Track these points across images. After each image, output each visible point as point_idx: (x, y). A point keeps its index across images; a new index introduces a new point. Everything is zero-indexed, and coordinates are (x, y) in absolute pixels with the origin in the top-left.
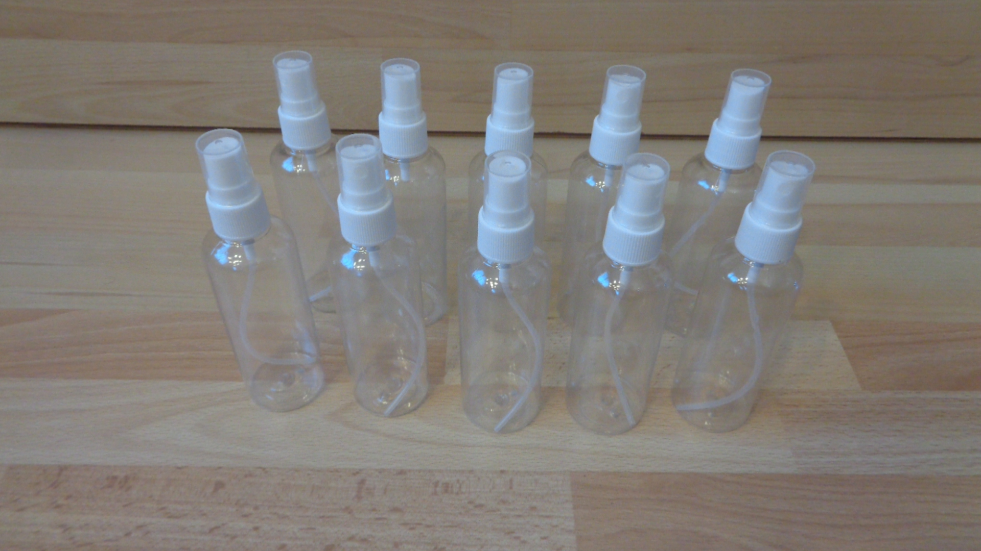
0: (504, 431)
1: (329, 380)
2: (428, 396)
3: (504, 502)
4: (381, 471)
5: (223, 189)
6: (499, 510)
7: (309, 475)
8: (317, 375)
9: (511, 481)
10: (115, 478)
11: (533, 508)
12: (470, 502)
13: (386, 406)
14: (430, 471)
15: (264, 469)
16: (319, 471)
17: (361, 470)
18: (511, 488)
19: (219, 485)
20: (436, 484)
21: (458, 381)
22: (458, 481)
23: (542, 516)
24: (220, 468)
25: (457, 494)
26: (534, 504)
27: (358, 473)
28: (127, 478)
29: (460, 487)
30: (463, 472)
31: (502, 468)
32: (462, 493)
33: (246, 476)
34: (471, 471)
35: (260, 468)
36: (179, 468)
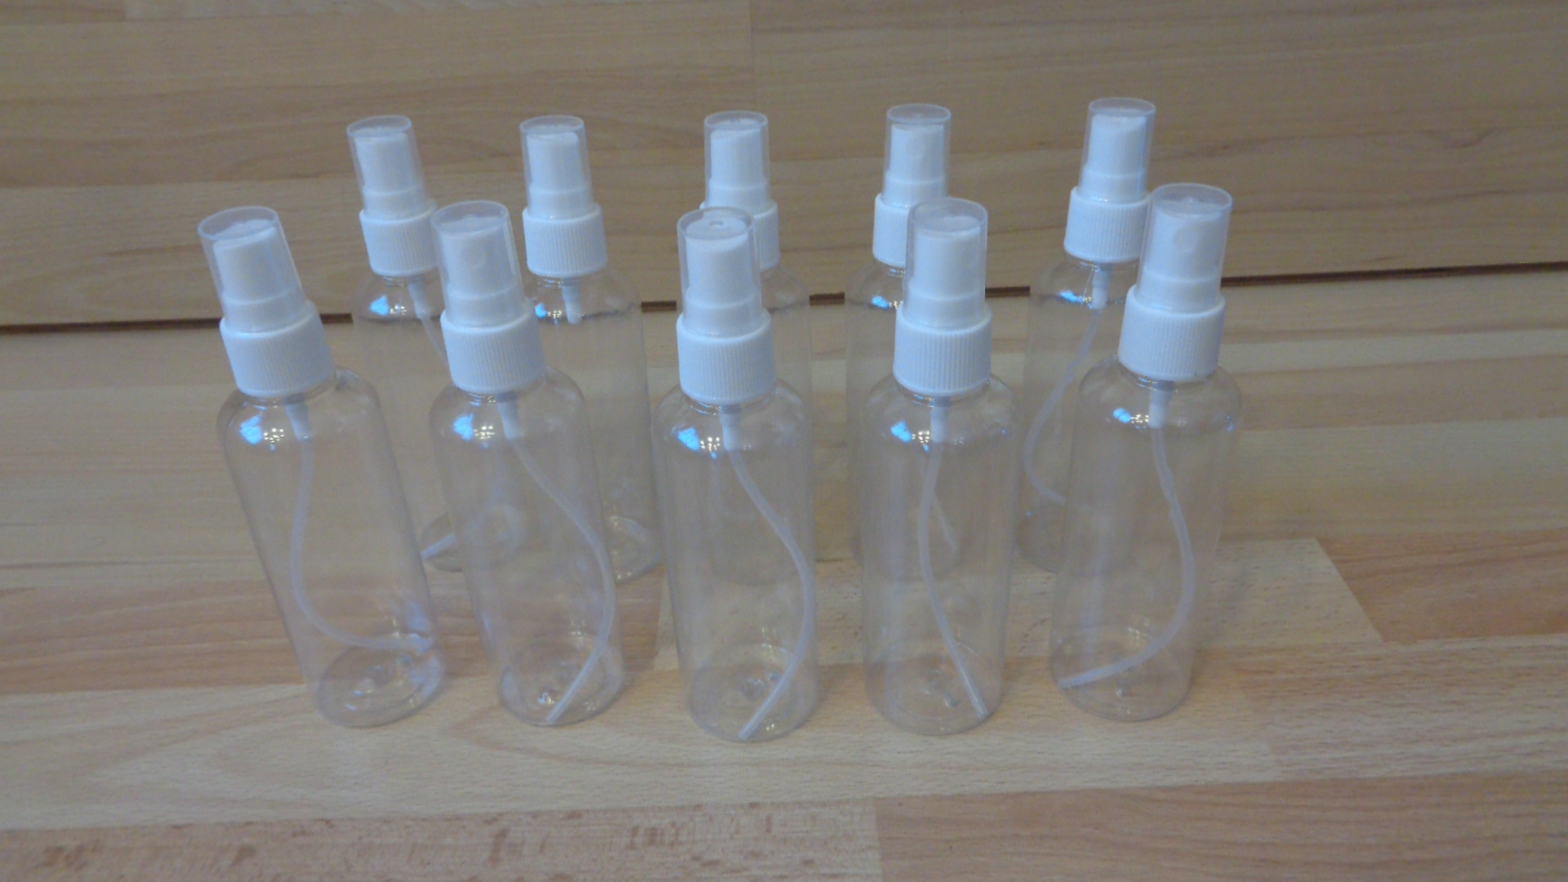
0: (756, 738)
1: (452, 673)
2: (623, 691)
3: (755, 855)
4: (535, 815)
5: (247, 303)
6: (745, 869)
7: (407, 827)
8: (435, 664)
9: (769, 819)
10: (60, 849)
11: (808, 863)
12: (695, 858)
13: (551, 707)
14: (624, 811)
15: (328, 822)
16: (424, 820)
17: (501, 815)
18: (768, 831)
19: (246, 852)
20: (634, 831)
21: (675, 666)
22: (673, 824)
23: (824, 875)
24: (249, 824)
25: (672, 845)
26: (811, 855)
27: (495, 820)
28: (80, 850)
29: (677, 834)
30: (682, 808)
31: (754, 799)
32: (681, 843)
33: (294, 835)
34: (698, 807)
35: (322, 820)
36: (177, 827)
